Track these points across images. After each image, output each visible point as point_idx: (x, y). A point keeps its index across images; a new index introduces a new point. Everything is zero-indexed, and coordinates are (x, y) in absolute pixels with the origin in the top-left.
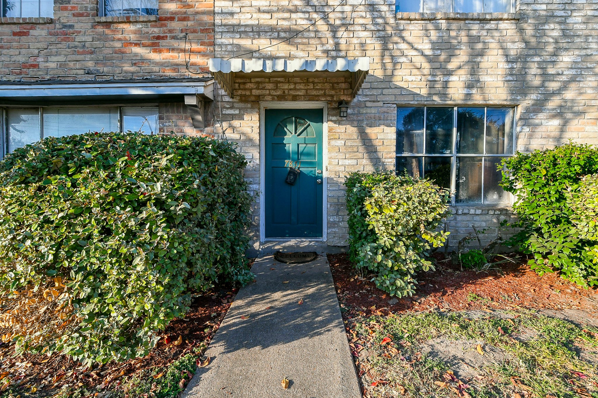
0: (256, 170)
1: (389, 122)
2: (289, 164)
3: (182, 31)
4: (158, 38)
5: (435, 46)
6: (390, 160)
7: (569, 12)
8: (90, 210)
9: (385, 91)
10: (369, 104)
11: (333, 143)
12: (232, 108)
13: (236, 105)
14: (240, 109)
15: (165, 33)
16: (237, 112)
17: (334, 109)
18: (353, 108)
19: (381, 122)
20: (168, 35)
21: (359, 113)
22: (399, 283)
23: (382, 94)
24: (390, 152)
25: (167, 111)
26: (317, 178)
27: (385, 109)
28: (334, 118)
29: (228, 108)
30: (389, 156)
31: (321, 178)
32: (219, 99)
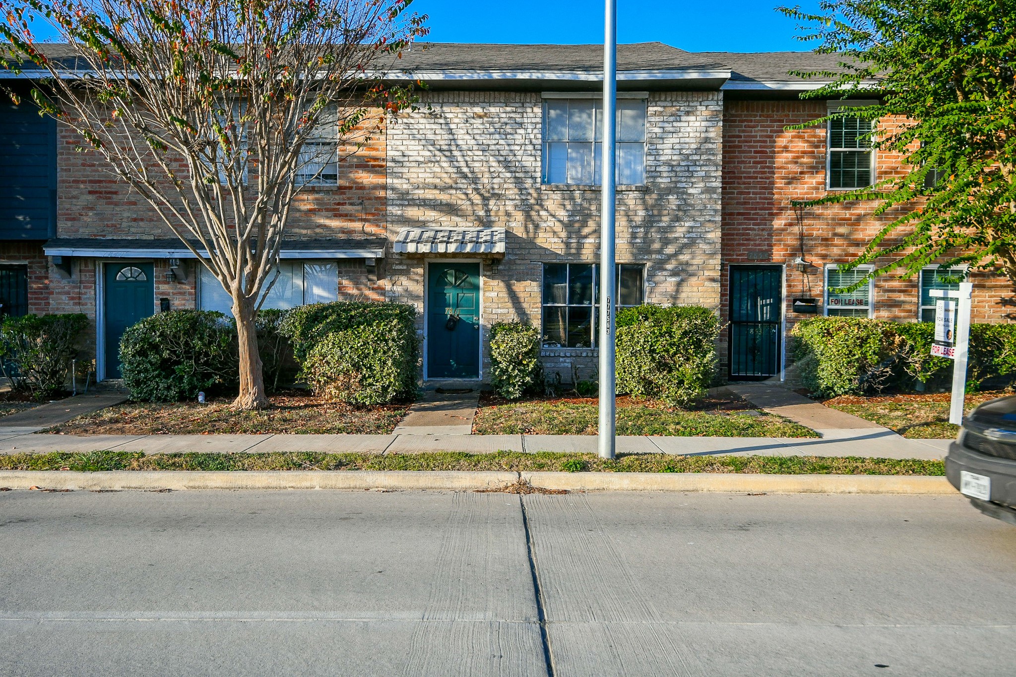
0: (422, 317)
1: (535, 277)
2: (449, 312)
3: (359, 198)
4: (339, 204)
5: (572, 214)
6: (536, 310)
7: (691, 184)
8: (368, 343)
9: (532, 251)
10: (518, 262)
11: (487, 294)
12: (400, 264)
13: (404, 262)
14: (407, 265)
15: (344, 200)
16: (405, 267)
17: (488, 265)
18: (505, 265)
19: (529, 277)
20: (347, 202)
21: (509, 270)
22: (511, 389)
23: (529, 253)
24: (536, 303)
25: (346, 267)
26: (473, 324)
27: (531, 266)
28: (488, 273)
29: (397, 264)
30: (535, 306)
31: (478, 324)
32: (390, 256)
